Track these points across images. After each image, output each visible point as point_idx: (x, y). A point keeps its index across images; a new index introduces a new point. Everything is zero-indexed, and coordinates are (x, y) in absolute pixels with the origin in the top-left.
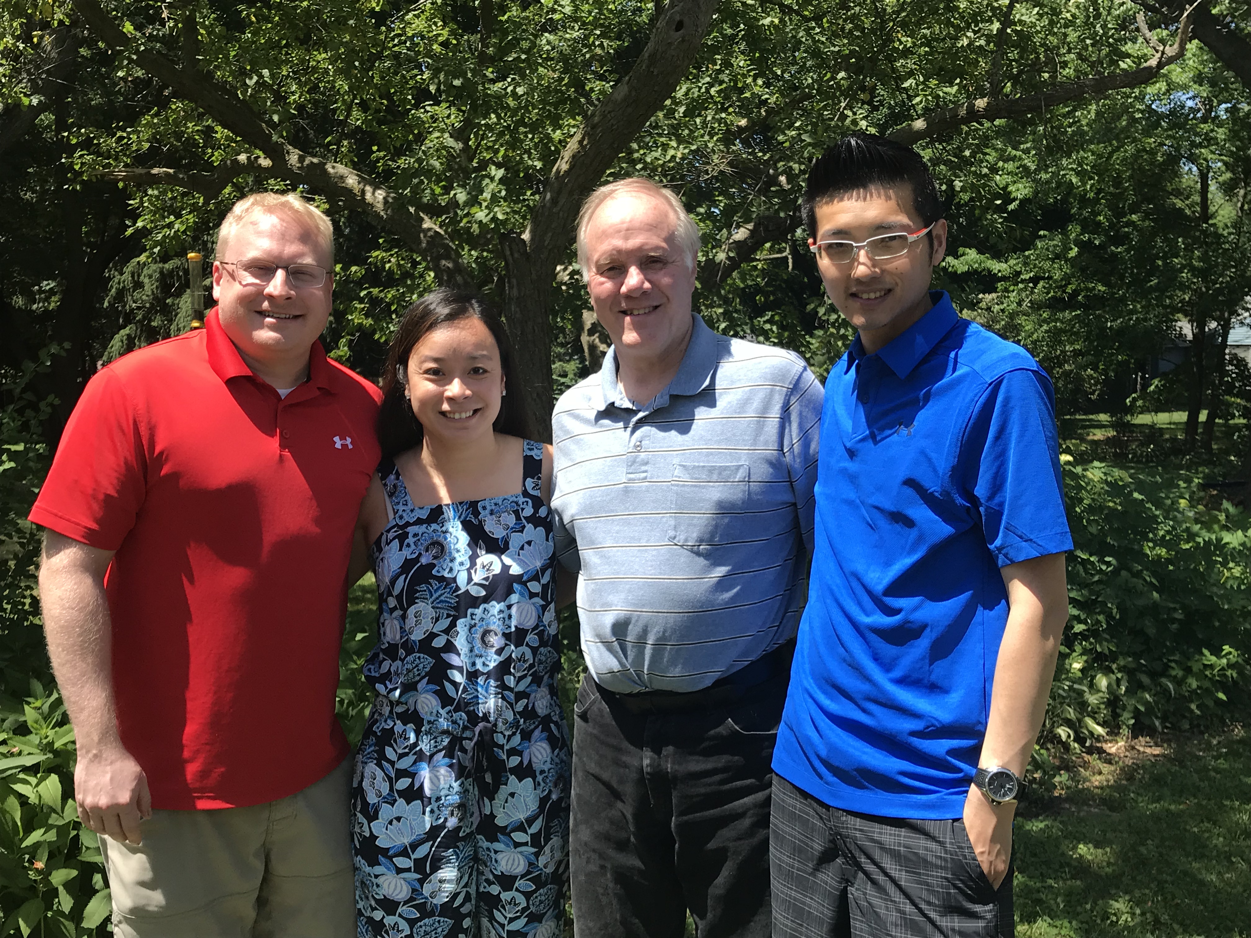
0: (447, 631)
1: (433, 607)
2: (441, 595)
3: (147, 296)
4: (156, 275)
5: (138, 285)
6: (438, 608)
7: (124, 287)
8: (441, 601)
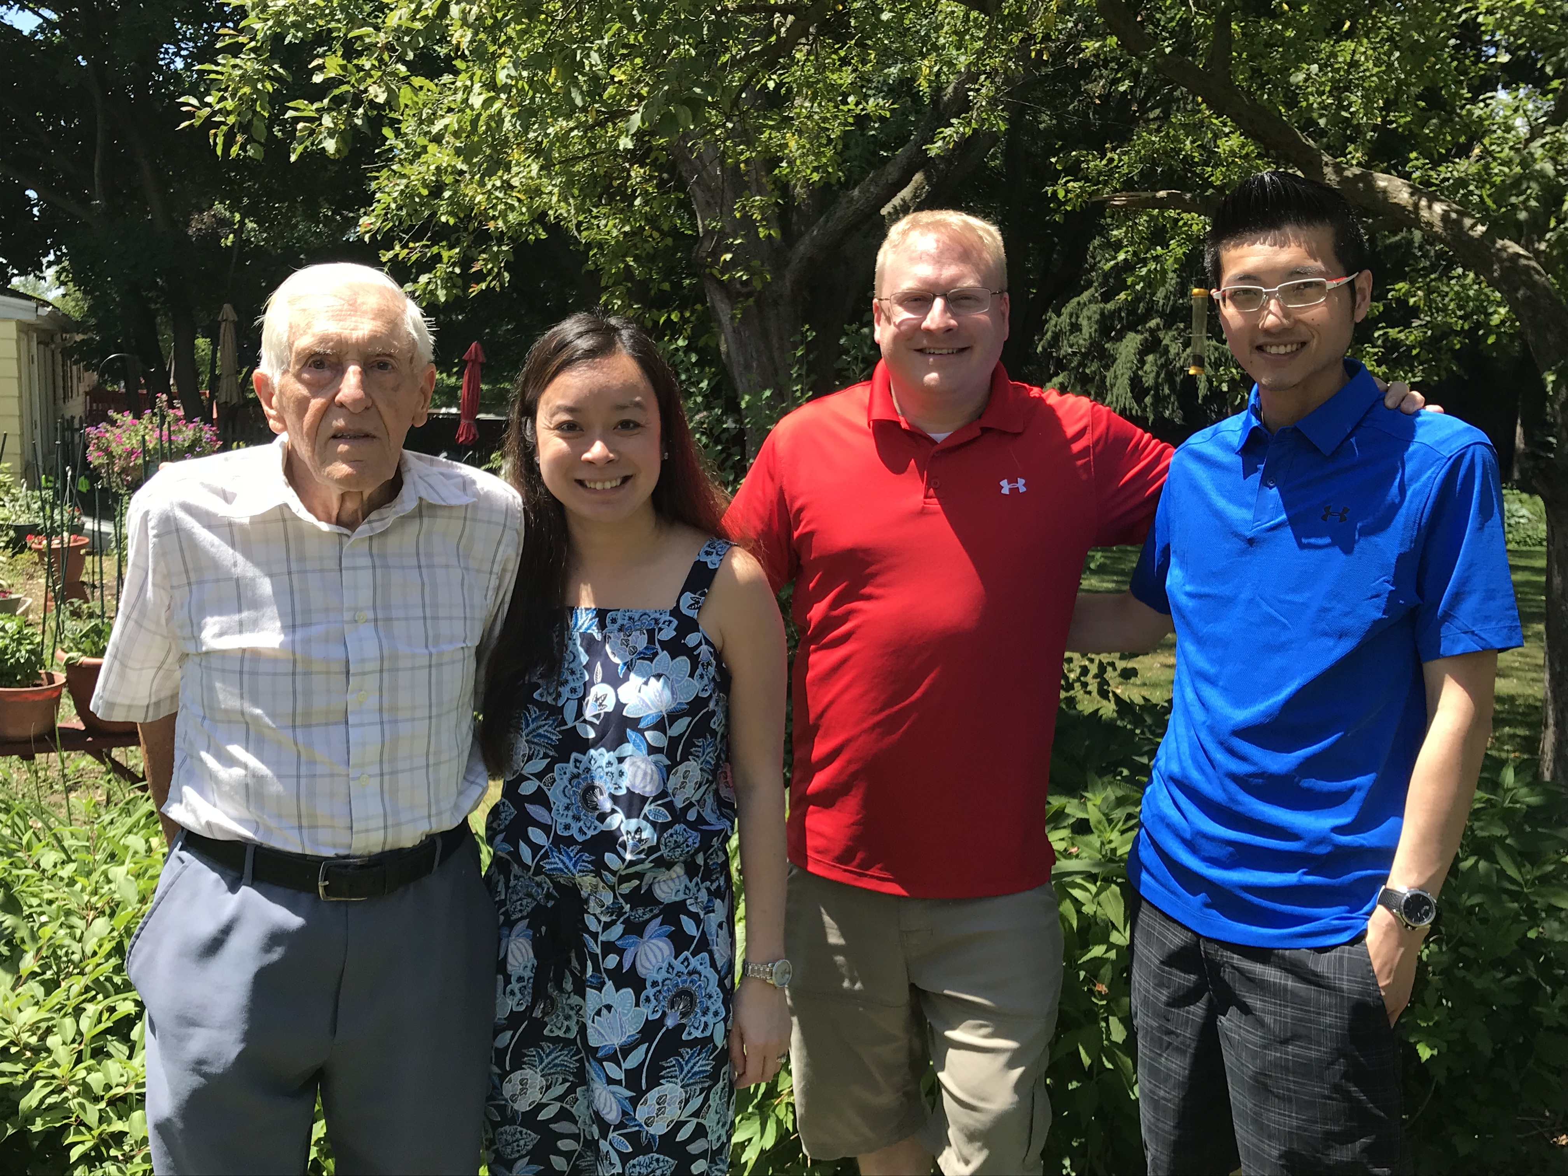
0: (540, 776)
1: (527, 741)
2: (541, 727)
3: (1085, 340)
4: (1097, 317)
5: (1075, 328)
6: (533, 743)
7: (1061, 330)
8: (539, 735)
